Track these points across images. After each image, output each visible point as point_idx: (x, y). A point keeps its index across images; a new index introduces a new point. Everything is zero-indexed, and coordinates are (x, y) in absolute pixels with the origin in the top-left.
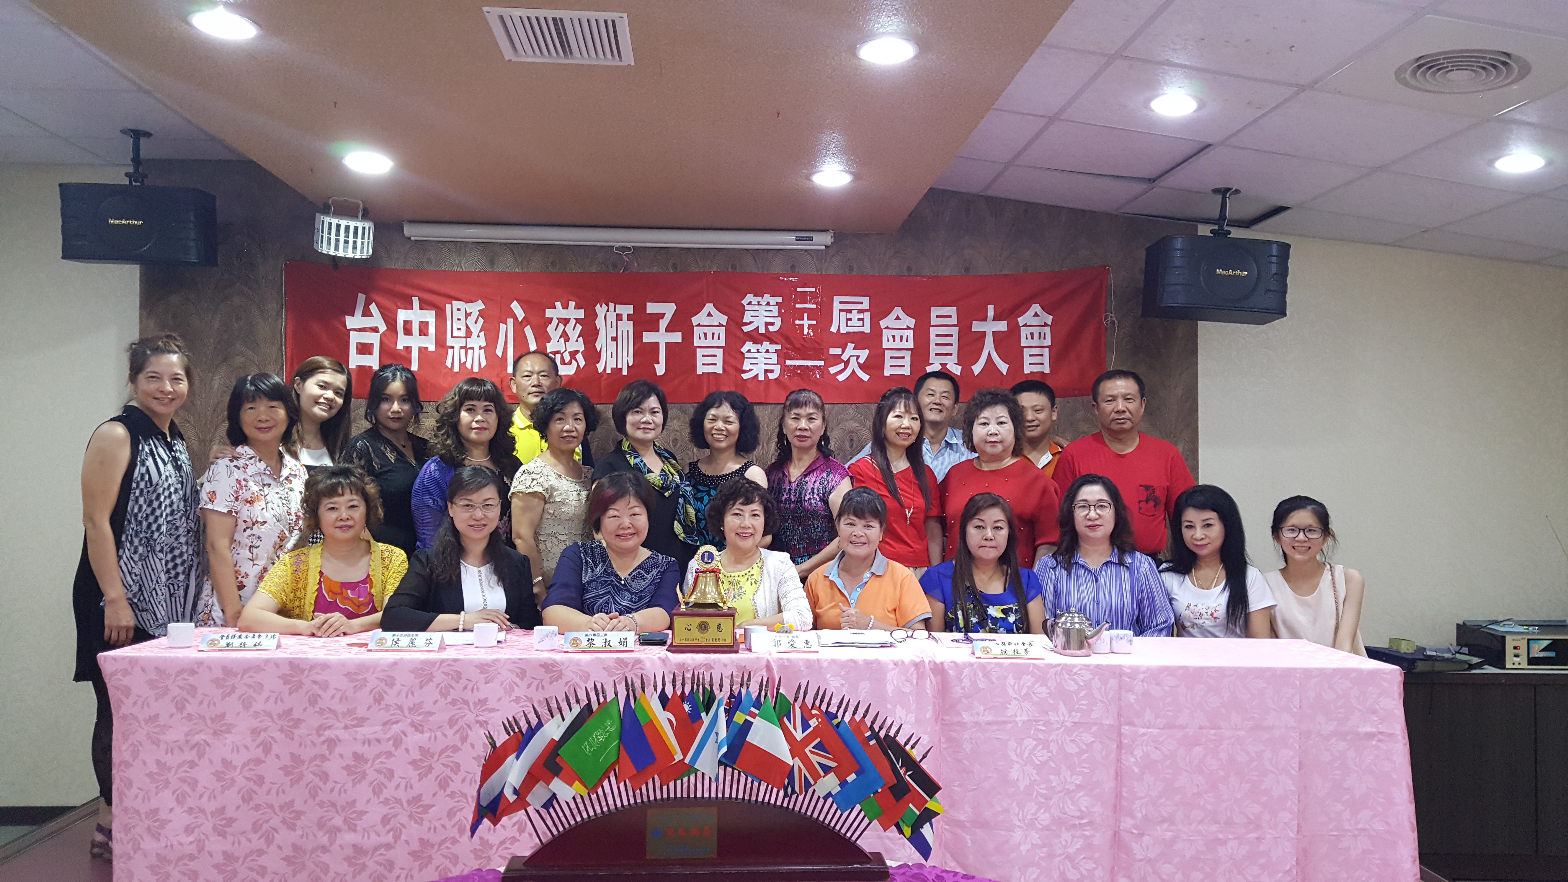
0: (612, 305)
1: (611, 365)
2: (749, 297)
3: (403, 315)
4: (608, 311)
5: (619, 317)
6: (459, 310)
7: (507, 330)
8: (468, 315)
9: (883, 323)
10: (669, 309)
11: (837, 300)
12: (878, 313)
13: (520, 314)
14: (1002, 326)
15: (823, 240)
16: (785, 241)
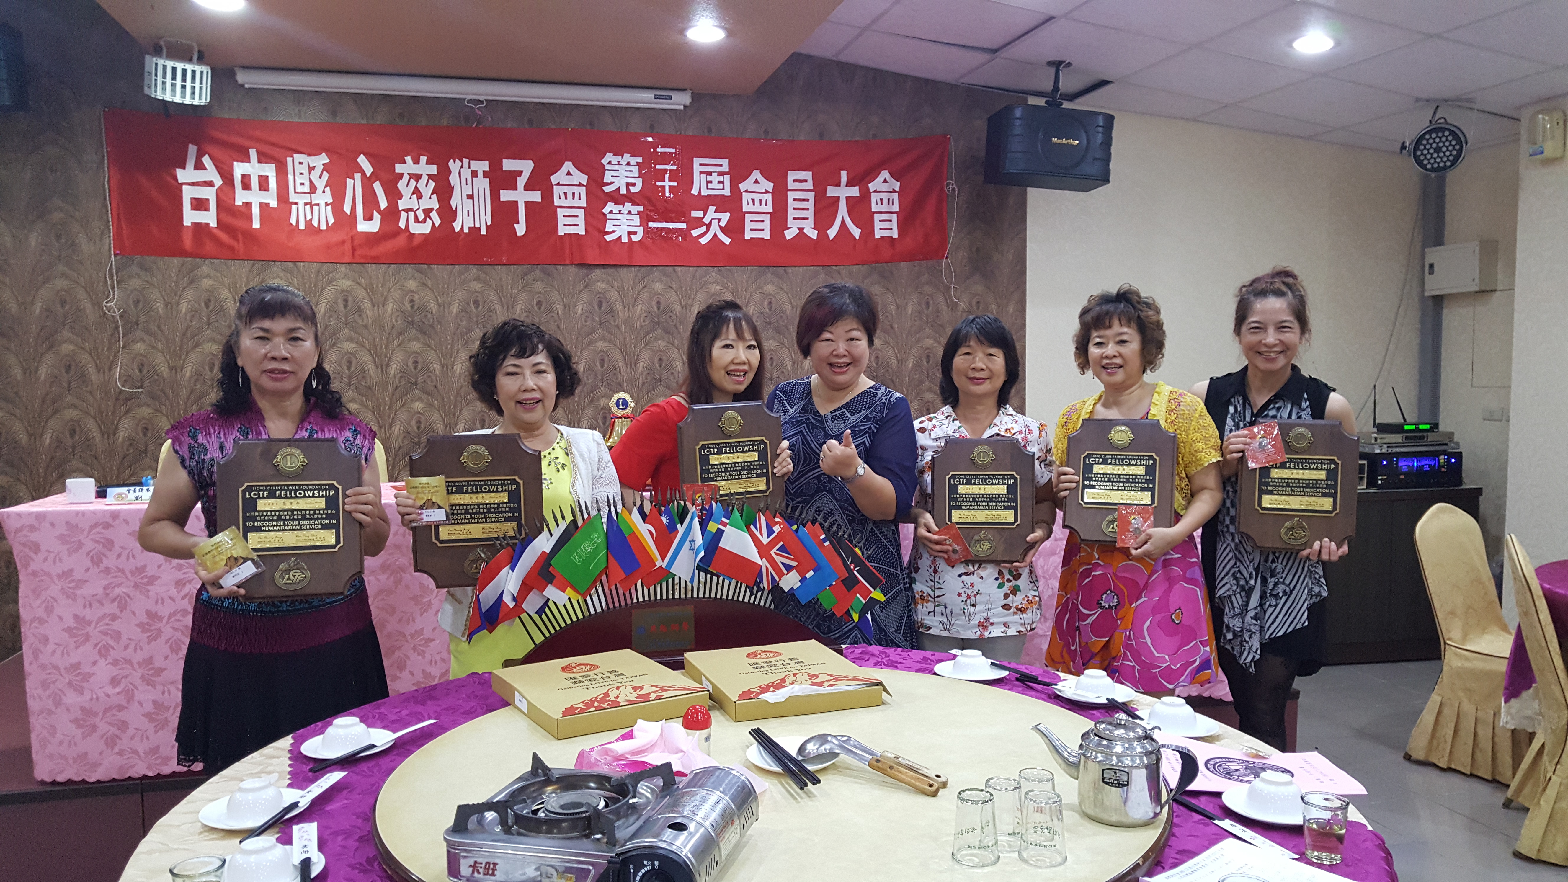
0: (466, 161)
1: (469, 224)
2: (609, 157)
3: (239, 169)
4: (462, 167)
5: (474, 174)
6: (301, 163)
7: (354, 186)
8: (311, 169)
9: (742, 187)
10: (526, 167)
11: (697, 161)
12: (738, 175)
13: (368, 169)
14: (855, 191)
15: (681, 100)
16: (644, 99)
